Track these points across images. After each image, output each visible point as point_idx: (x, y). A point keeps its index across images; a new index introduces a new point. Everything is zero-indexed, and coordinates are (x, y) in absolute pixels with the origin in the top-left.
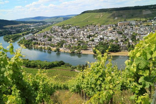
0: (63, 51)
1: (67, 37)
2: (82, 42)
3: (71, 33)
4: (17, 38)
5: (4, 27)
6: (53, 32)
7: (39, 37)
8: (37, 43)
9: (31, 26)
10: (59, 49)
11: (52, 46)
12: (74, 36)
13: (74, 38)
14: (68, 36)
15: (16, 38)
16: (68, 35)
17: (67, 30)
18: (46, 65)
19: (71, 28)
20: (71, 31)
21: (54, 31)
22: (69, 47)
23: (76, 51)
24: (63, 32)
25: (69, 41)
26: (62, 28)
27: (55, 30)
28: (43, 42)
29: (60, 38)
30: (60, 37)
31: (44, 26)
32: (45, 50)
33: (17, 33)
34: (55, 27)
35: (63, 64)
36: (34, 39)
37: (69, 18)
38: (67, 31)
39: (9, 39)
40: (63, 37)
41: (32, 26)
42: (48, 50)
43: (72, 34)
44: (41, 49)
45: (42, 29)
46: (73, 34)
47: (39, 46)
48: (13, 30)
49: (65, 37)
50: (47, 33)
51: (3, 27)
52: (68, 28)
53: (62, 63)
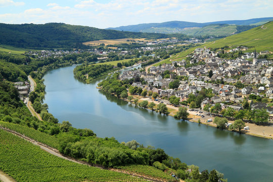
0: (197, 121)
1: (223, 83)
2: (260, 100)
3: (236, 72)
4: (102, 72)
5: (86, 44)
6: (193, 65)
7: (152, 74)
8: (141, 91)
9: (147, 46)
10: (188, 114)
11: (172, 103)
12: (244, 81)
13: (240, 86)
14: (225, 80)
15: (99, 73)
16: (227, 77)
17: (229, 62)
18: (107, 157)
19: (243, 57)
20: (240, 64)
21: (194, 63)
22: (216, 111)
23: (230, 123)
24: (216, 66)
25: (223, 94)
26: (218, 56)
27: (200, 59)
28: (156, 91)
29: (203, 83)
30: (203, 80)
31: (179, 47)
32: (153, 110)
33: (108, 61)
34: (202, 52)
35: (162, 158)
36: (138, 80)
37: (249, 28)
38: (228, 65)
39: (84, 74)
40: (212, 82)
41: (149, 46)
42: (160, 113)
43: (240, 73)
44: (144, 108)
45: (171, 54)
46: (243, 74)
47: (142, 99)
48: (102, 53)
49: (218, 80)
50: (176, 65)
51: (83, 43)
52: (233, 57)
53: (160, 155)
